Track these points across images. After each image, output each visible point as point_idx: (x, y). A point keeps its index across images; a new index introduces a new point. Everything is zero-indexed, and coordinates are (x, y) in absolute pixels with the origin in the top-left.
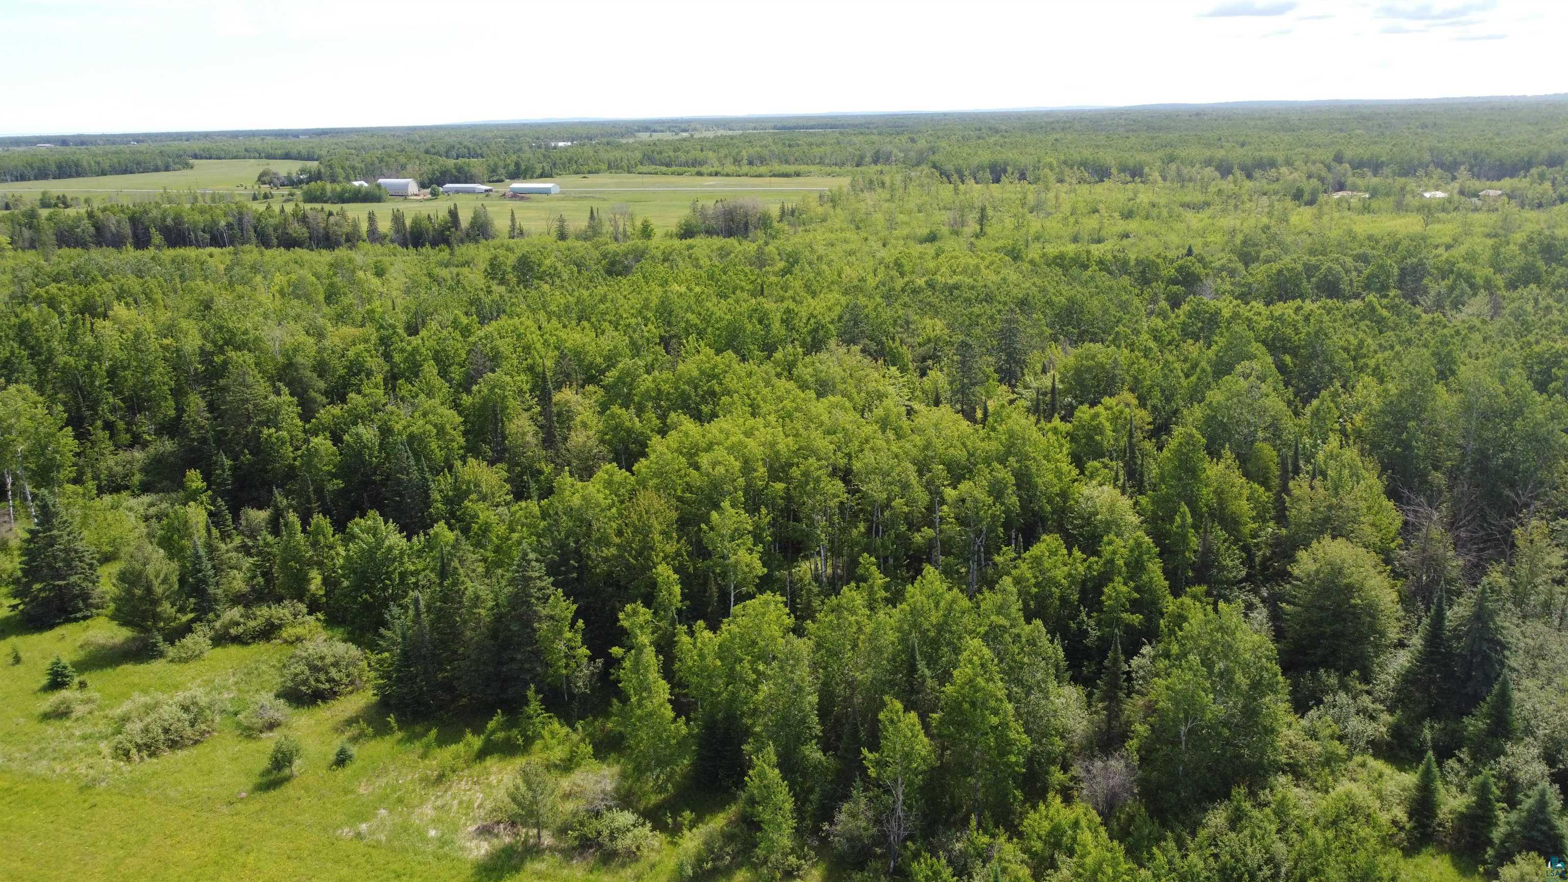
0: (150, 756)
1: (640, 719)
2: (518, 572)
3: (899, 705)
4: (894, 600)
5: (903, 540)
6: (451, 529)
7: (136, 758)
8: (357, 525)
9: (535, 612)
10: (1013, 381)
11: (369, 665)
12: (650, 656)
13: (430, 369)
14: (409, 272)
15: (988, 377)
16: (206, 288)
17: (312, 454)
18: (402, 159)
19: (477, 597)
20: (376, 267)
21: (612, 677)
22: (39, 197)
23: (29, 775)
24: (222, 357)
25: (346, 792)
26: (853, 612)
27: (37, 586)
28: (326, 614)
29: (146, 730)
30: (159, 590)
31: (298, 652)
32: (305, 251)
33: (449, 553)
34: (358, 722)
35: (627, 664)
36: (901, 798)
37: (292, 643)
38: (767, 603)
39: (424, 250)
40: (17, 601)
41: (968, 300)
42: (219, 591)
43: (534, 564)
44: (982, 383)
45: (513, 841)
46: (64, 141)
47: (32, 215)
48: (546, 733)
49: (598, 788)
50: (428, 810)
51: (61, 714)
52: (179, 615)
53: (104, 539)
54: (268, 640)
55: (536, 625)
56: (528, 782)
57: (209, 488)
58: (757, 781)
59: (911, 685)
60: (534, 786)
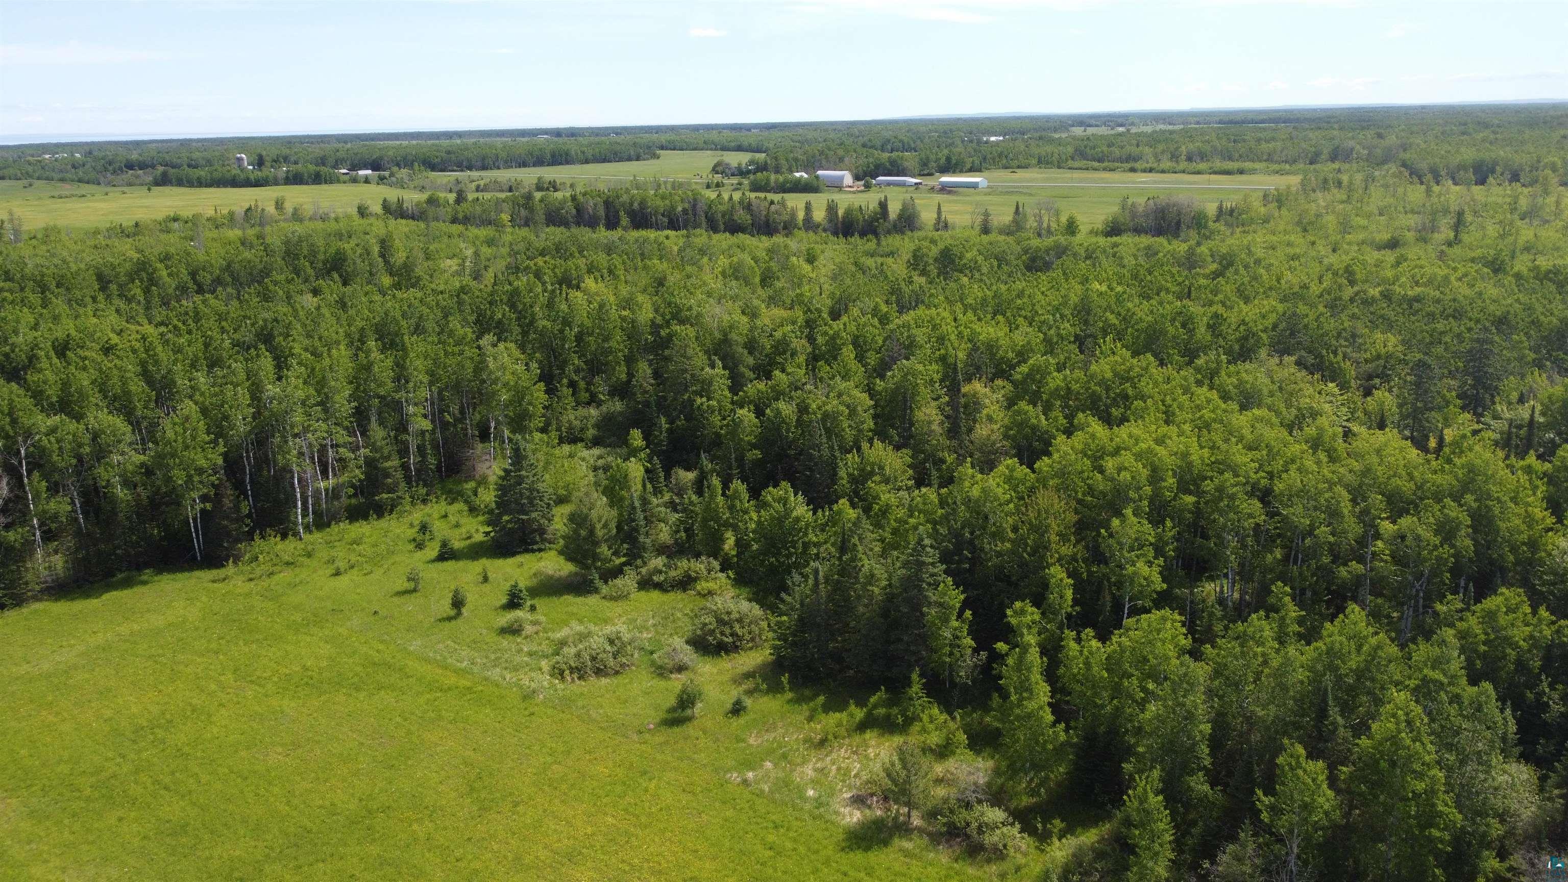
0: (579, 678)
1: (1018, 718)
2: (912, 555)
3: (1301, 750)
4: (1309, 636)
5: (1325, 573)
6: (853, 506)
7: (569, 678)
8: (770, 494)
9: (926, 597)
10: (1480, 410)
11: (769, 625)
12: (1034, 656)
13: (848, 353)
14: (837, 260)
15: (1448, 403)
16: (659, 266)
17: (737, 424)
18: (841, 152)
19: (872, 576)
20: (808, 254)
21: (994, 672)
22: (535, 181)
23: (486, 679)
24: (667, 331)
25: (739, 740)
26: (1260, 643)
27: (506, 518)
28: (736, 573)
29: (578, 655)
30: (600, 533)
31: (708, 605)
32: (747, 236)
33: (850, 529)
34: (754, 677)
35: (1010, 661)
36: (1296, 850)
37: (704, 596)
38: (1164, 619)
39: (853, 240)
40: (490, 529)
41: (1431, 316)
42: (648, 541)
43: (928, 549)
44: (1440, 409)
45: (884, 816)
46: (557, 133)
47: (529, 197)
48: (925, 718)
49: (972, 778)
50: (809, 771)
51: (513, 630)
52: (614, 558)
53: (561, 484)
54: (685, 590)
55: (925, 609)
56: (902, 760)
57: (647, 447)
58: (1136, 804)
59: (1320, 731)
60: (909, 765)
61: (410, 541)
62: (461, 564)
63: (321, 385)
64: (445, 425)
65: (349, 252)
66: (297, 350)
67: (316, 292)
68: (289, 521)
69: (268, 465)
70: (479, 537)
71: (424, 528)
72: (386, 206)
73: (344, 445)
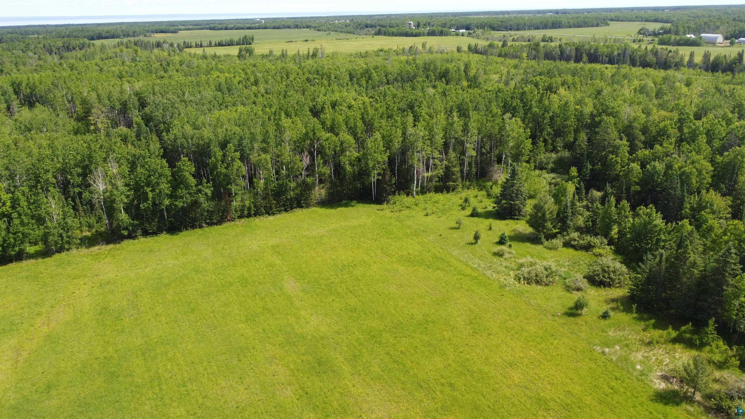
0: (527, 283)
2: (722, 257)
6: (690, 224)
7: (522, 282)
8: (642, 210)
9: (726, 281)
11: (630, 278)
13: (702, 139)
14: (704, 86)
16: (599, 84)
17: (630, 171)
18: (718, 23)
19: (695, 263)
20: (687, 81)
22: (542, 37)
23: (484, 274)
24: (599, 118)
25: (603, 331)
27: (504, 201)
28: (616, 247)
29: (529, 272)
30: (548, 216)
31: (598, 261)
32: (652, 69)
33: (686, 236)
34: (617, 302)
37: (597, 256)
39: (717, 74)
40: (496, 205)
42: (571, 223)
43: (733, 255)
45: (679, 390)
46: (557, 12)
47: (537, 45)
48: (714, 345)
49: (737, 384)
50: (639, 356)
51: (499, 255)
52: (553, 229)
53: (532, 189)
54: (587, 251)
55: (725, 287)
56: (696, 365)
57: (579, 176)
60: (699, 368)
61: (459, 206)
62: (481, 220)
63: (431, 130)
64: (482, 154)
65: (451, 69)
66: (423, 114)
67: (434, 87)
68: (410, 189)
69: (405, 163)
70: (490, 208)
71: (466, 200)
72: (470, 48)
73: (437, 159)
